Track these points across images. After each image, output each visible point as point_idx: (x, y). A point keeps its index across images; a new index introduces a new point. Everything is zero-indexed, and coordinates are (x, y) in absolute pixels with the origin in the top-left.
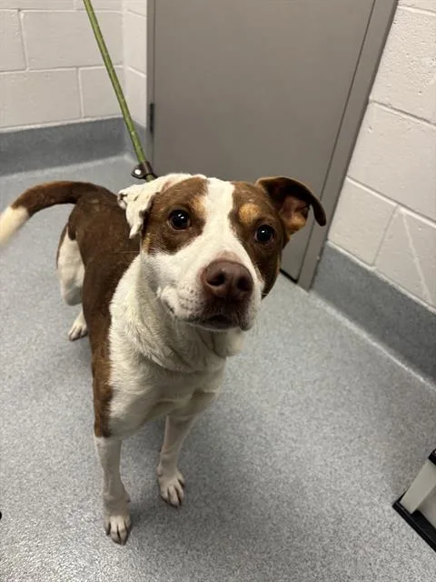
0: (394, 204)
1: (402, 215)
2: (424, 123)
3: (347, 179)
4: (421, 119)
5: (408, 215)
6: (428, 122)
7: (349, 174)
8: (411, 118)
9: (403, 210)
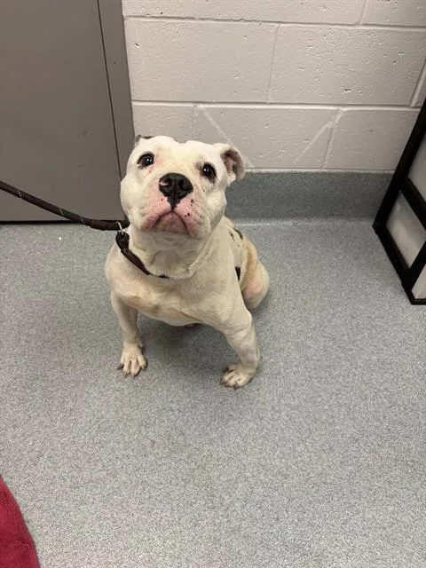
0: (191, 105)
1: (202, 111)
2: (189, 21)
3: (134, 103)
4: (184, 18)
5: (207, 109)
6: (193, 19)
7: (133, 98)
8: (175, 21)
9: (201, 106)
